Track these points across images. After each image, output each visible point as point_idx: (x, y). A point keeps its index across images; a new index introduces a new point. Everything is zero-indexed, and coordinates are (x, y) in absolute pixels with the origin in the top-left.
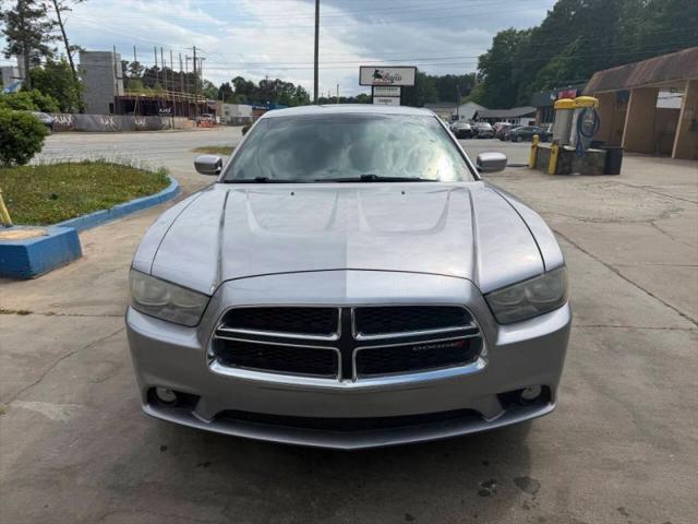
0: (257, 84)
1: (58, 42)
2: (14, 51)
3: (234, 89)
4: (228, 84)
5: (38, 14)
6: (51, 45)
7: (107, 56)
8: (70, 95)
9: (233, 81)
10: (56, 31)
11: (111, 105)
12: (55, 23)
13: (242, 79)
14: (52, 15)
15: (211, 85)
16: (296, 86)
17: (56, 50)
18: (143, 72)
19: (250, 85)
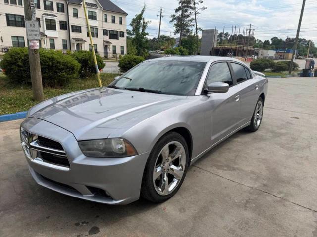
0: (284, 40)
1: (193, 27)
2: (177, 31)
3: (271, 43)
4: (268, 41)
5: (188, 16)
6: (190, 28)
7: (212, 31)
8: (194, 48)
9: (272, 39)
10: (193, 23)
11: (210, 51)
12: (193, 19)
13: (277, 38)
14: (193, 16)
15: (260, 41)
16: (307, 40)
17: (192, 30)
18: (229, 37)
19: (281, 40)
